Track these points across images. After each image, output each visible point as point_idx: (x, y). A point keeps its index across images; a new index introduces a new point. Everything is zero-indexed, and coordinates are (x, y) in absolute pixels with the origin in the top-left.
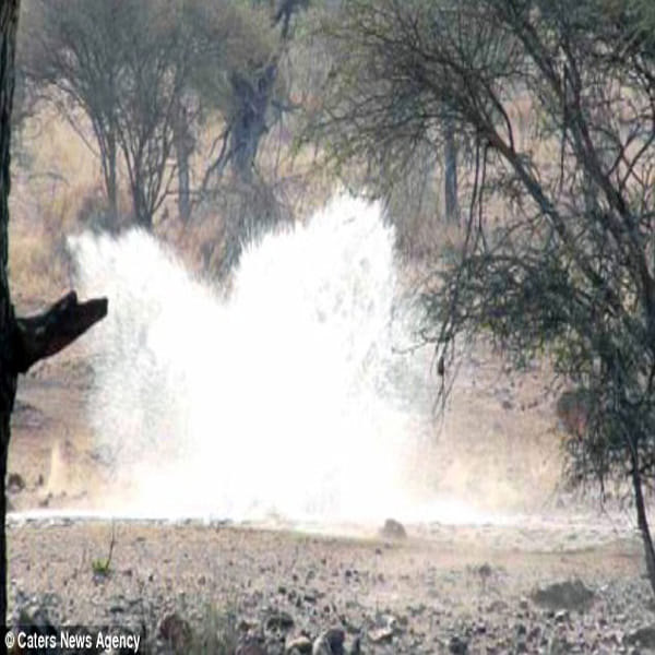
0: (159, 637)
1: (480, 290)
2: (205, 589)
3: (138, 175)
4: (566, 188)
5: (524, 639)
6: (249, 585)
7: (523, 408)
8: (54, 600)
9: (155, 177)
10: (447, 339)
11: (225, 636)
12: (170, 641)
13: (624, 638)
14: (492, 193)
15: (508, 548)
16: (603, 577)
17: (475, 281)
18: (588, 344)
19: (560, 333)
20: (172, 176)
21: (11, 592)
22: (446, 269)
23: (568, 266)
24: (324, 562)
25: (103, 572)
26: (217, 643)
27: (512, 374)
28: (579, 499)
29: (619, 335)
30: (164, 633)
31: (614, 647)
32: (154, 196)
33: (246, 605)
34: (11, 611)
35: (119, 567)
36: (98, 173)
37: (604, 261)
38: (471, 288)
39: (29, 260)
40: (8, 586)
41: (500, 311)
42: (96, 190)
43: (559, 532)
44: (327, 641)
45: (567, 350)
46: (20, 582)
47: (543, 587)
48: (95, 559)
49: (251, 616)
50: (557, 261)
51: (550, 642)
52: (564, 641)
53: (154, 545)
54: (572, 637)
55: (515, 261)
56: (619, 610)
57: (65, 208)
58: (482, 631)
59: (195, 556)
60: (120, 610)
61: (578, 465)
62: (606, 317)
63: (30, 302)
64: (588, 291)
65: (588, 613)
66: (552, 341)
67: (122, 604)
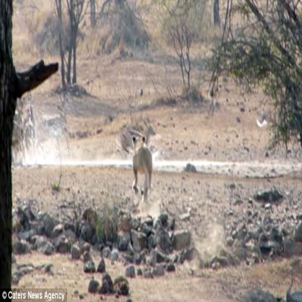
0: (82, 219)
1: (230, 57)
2: (104, 197)
3: (72, 6)
4: (269, 9)
5: (251, 217)
6: (124, 194)
7: (250, 111)
8: (34, 202)
9: (80, 6)
10: (215, 80)
11: (113, 219)
12: (88, 221)
13: (297, 217)
14: (235, 12)
15: (243, 176)
16: (287, 188)
17: (227, 52)
18: (280, 81)
19: (267, 76)
20: (87, 6)
21: (14, 199)
22: (214, 48)
23: (270, 45)
24: (158, 183)
25: (56, 189)
26: (109, 222)
27: (245, 95)
28: (276, 152)
29: (294, 77)
30: (85, 217)
31: (292, 220)
32: (79, 15)
33: (122, 203)
34: (14, 208)
35: (64, 186)
36: (53, 5)
37: (287, 43)
38: (226, 56)
39: (21, 45)
40: (13, 196)
41: (239, 67)
42: (52, 13)
43: (266, 168)
44: (160, 220)
45: (270, 84)
46: (18, 194)
47: (260, 193)
48: (53, 183)
49: (125, 208)
50: (265, 43)
51: (263, 219)
52: (269, 218)
53: (80, 176)
54: (273, 216)
55: (246, 43)
56: (295, 203)
57: (38, 22)
58: (231, 214)
59: (99, 182)
60: (65, 207)
61: (276, 137)
62: (288, 68)
63: (22, 65)
64: (280, 56)
65: (280, 205)
66: (263, 80)
67: (65, 204)
